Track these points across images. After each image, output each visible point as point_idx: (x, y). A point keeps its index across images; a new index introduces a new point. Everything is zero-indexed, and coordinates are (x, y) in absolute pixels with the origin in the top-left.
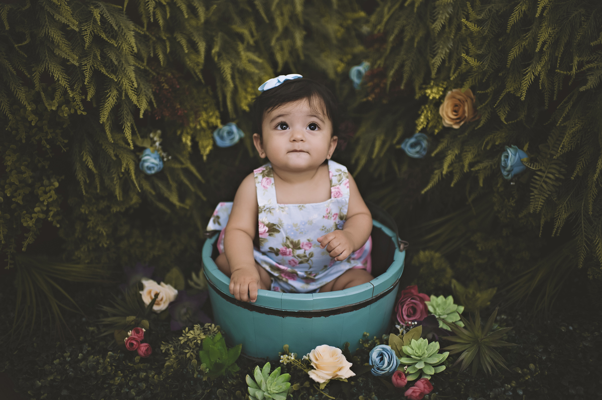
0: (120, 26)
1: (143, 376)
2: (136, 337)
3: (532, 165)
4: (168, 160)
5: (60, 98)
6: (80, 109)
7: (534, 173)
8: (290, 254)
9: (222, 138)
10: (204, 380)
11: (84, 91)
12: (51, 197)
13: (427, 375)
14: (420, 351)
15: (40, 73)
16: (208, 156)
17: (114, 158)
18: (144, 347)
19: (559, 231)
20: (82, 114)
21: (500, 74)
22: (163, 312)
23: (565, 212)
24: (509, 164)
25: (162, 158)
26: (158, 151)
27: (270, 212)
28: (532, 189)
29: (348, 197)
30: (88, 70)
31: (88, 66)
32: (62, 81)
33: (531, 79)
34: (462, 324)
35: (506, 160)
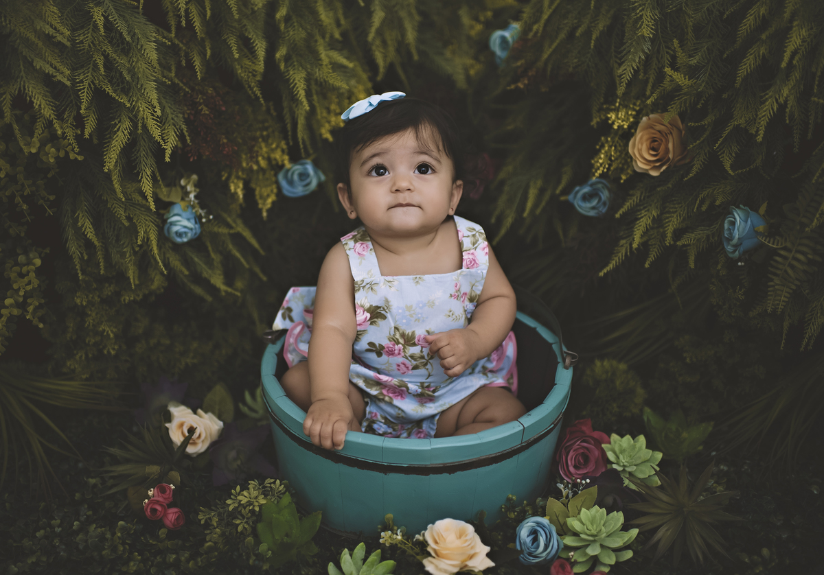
0: (135, 34)
1: (171, 560)
2: (161, 499)
3: (772, 240)
4: (209, 221)
5: (43, 132)
6: (73, 150)
7: (774, 252)
8: (399, 354)
9: (291, 183)
10: (265, 568)
11: (80, 122)
12: (29, 283)
13: (605, 565)
14: (595, 526)
15: (11, 97)
16: (268, 211)
17: (127, 224)
18: (172, 515)
19: (812, 341)
20: (76, 159)
21: (725, 96)
22: (200, 455)
24: (736, 235)
25: (198, 219)
26: (193, 207)
27: (372, 289)
28: (770, 276)
29: (487, 268)
30: (86, 90)
31: (86, 84)
32: (46, 110)
33: (773, 109)
34: (658, 481)
35: (731, 228)
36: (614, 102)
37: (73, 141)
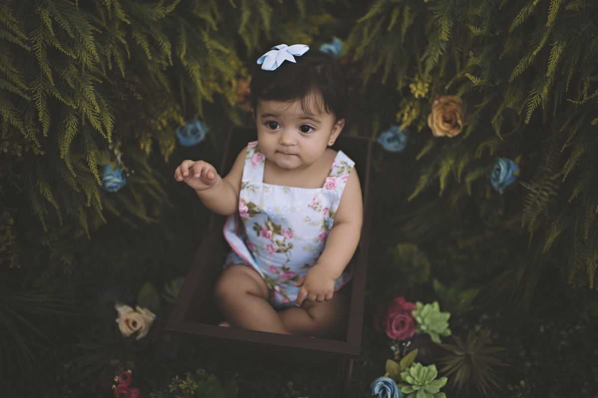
4: (131, 174)
6: (36, 146)
7: (530, 192)
9: (185, 135)
11: (39, 125)
12: (8, 240)
14: (420, 379)
16: (170, 157)
17: (78, 191)
18: (134, 394)
20: (40, 154)
23: (557, 230)
24: (502, 178)
25: (124, 174)
26: (120, 167)
28: (525, 205)
30: (40, 99)
31: (39, 94)
32: (14, 122)
33: (537, 102)
34: (449, 332)
35: (498, 173)
36: (413, 77)
37: (35, 139)
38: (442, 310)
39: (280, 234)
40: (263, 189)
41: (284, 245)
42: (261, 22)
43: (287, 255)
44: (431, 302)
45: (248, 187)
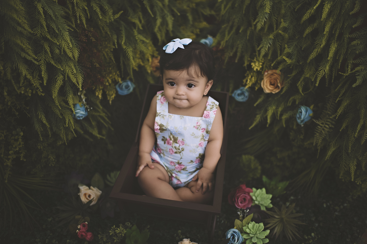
2: (83, 230)
4: (91, 110)
6: (39, 91)
9: (121, 89)
14: (254, 230)
15: (11, 69)
16: (112, 101)
17: (61, 117)
18: (89, 236)
20: (42, 95)
22: (94, 205)
23: (334, 147)
24: (302, 117)
25: (86, 109)
26: (85, 105)
28: (316, 133)
30: (43, 64)
31: (42, 61)
32: (28, 76)
33: (323, 74)
34: (271, 206)
35: (300, 114)
36: (253, 59)
37: (39, 86)
38: (267, 192)
39: (177, 143)
40: (168, 116)
41: (179, 149)
42: (167, 25)
43: (181, 155)
44: (261, 188)
45: (160, 115)
